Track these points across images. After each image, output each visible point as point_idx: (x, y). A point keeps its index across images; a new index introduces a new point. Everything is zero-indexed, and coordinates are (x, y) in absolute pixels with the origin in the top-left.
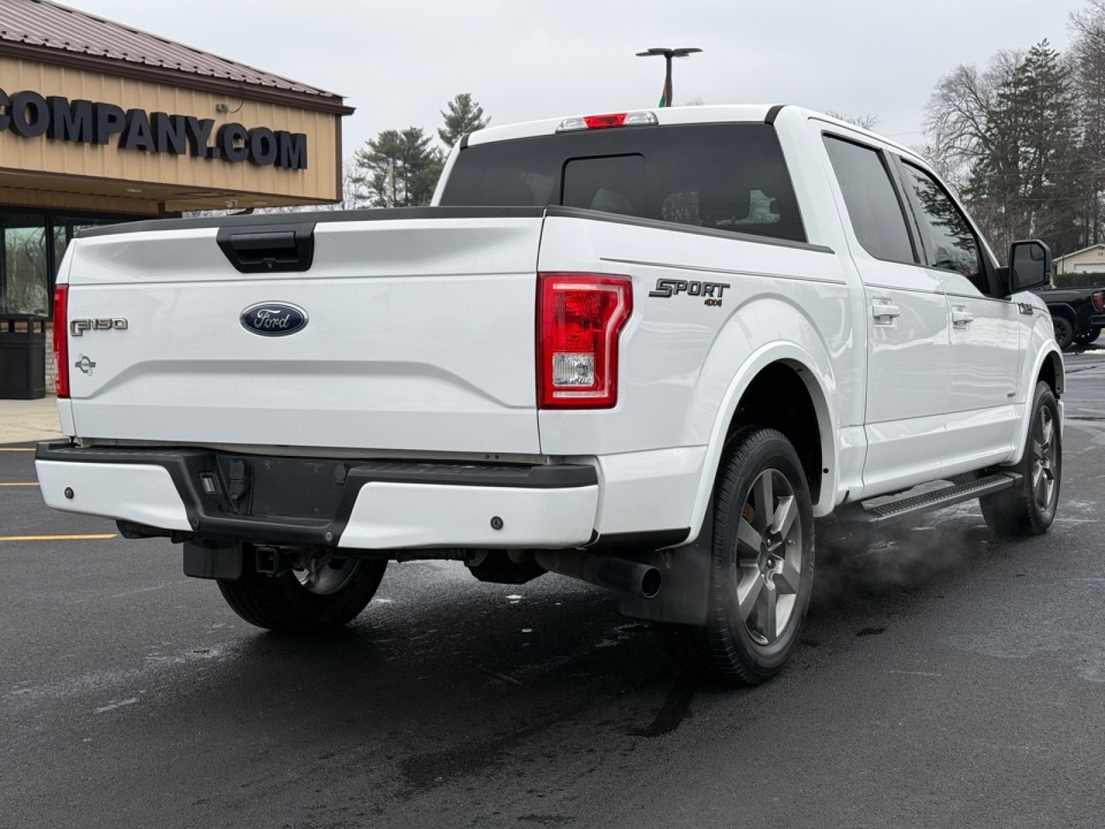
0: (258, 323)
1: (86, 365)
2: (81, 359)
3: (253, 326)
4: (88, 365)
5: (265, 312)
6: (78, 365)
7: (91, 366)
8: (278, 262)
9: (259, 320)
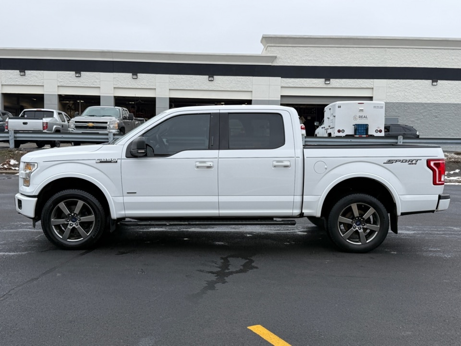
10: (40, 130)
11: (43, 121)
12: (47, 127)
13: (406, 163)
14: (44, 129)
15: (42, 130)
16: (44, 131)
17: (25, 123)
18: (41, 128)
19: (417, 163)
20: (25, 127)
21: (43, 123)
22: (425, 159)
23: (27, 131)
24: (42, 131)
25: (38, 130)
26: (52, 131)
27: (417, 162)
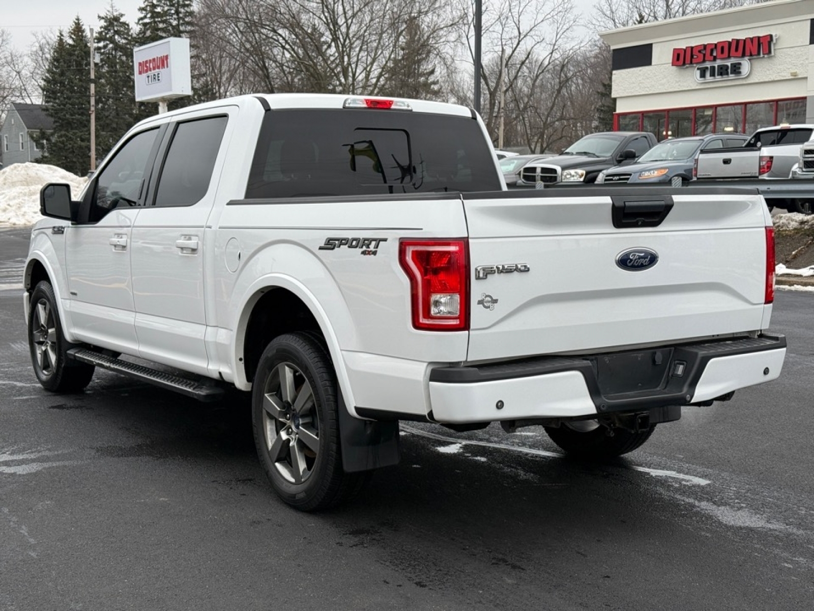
0: (630, 262)
1: (489, 302)
2: (484, 297)
3: (627, 265)
4: (490, 302)
5: (635, 255)
6: (480, 302)
7: (493, 303)
8: (646, 220)
9: (631, 260)
10: (753, 175)
11: (761, 155)
12: (769, 168)
13: (358, 249)
14: (761, 173)
15: (757, 175)
16: (760, 177)
17: (727, 162)
18: (755, 171)
19: (378, 250)
20: (728, 171)
21: (761, 158)
22: (396, 239)
23: (730, 180)
24: (757, 177)
25: (749, 175)
26: (788, 177)
27: (377, 247)
